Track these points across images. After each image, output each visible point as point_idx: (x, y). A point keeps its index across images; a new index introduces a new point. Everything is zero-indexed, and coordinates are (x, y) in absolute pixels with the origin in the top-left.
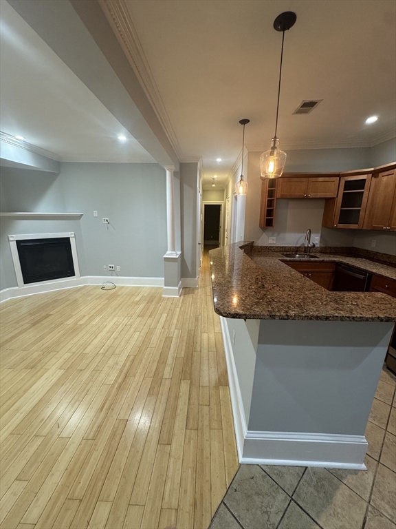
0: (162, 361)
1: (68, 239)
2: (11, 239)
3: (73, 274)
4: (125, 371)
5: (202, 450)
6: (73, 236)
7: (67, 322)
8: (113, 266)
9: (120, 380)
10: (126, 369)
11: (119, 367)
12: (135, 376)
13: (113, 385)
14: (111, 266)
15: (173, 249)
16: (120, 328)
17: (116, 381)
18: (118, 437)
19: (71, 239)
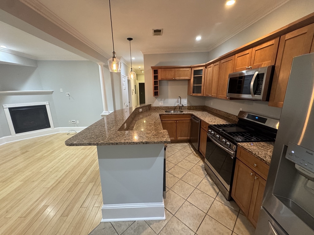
0: (84, 173)
1: (45, 106)
2: (4, 107)
3: (49, 126)
4: (59, 180)
5: (84, 217)
6: (48, 104)
7: (37, 155)
8: (75, 121)
9: (54, 185)
10: (61, 179)
11: (57, 178)
12: (64, 182)
13: (49, 188)
14: (73, 121)
15: (107, 109)
16: (68, 157)
17: (51, 186)
18: (40, 215)
19: (46, 105)
